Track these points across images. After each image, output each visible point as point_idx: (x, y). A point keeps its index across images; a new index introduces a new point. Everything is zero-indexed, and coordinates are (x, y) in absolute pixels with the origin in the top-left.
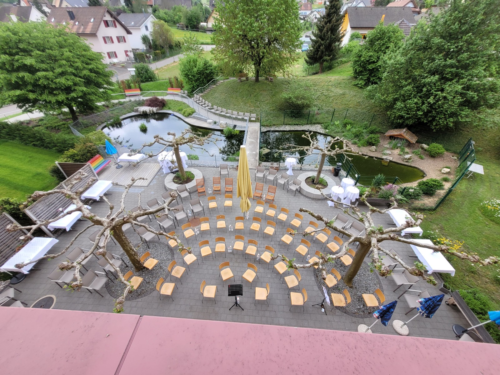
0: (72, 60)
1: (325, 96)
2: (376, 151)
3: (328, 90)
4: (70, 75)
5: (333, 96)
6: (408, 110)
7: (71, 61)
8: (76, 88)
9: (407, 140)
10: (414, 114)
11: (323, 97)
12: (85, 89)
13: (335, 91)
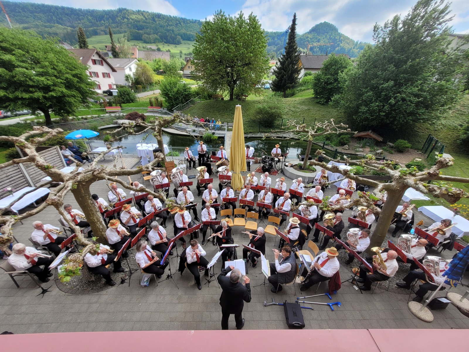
0: (56, 64)
1: (293, 111)
2: (349, 149)
3: (294, 107)
4: (51, 76)
5: (299, 112)
6: (371, 112)
7: (54, 65)
8: (55, 88)
9: (374, 139)
10: (377, 116)
11: (291, 113)
12: (65, 90)
13: (300, 108)
